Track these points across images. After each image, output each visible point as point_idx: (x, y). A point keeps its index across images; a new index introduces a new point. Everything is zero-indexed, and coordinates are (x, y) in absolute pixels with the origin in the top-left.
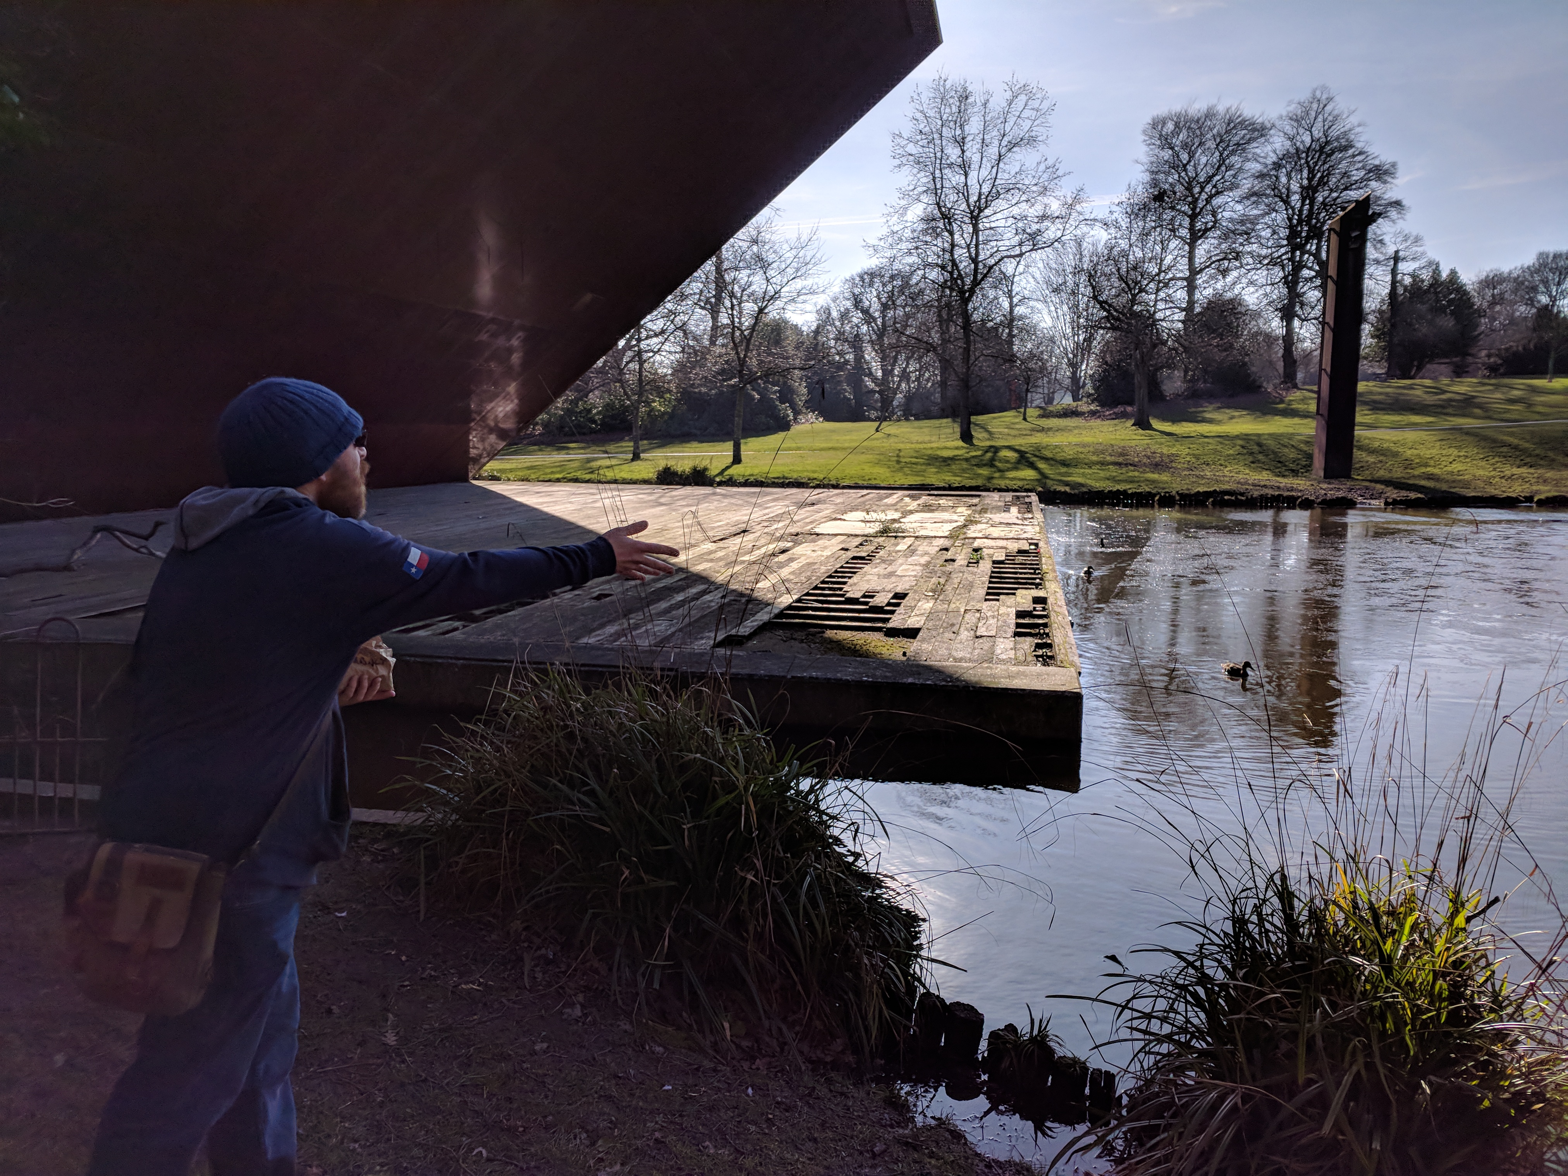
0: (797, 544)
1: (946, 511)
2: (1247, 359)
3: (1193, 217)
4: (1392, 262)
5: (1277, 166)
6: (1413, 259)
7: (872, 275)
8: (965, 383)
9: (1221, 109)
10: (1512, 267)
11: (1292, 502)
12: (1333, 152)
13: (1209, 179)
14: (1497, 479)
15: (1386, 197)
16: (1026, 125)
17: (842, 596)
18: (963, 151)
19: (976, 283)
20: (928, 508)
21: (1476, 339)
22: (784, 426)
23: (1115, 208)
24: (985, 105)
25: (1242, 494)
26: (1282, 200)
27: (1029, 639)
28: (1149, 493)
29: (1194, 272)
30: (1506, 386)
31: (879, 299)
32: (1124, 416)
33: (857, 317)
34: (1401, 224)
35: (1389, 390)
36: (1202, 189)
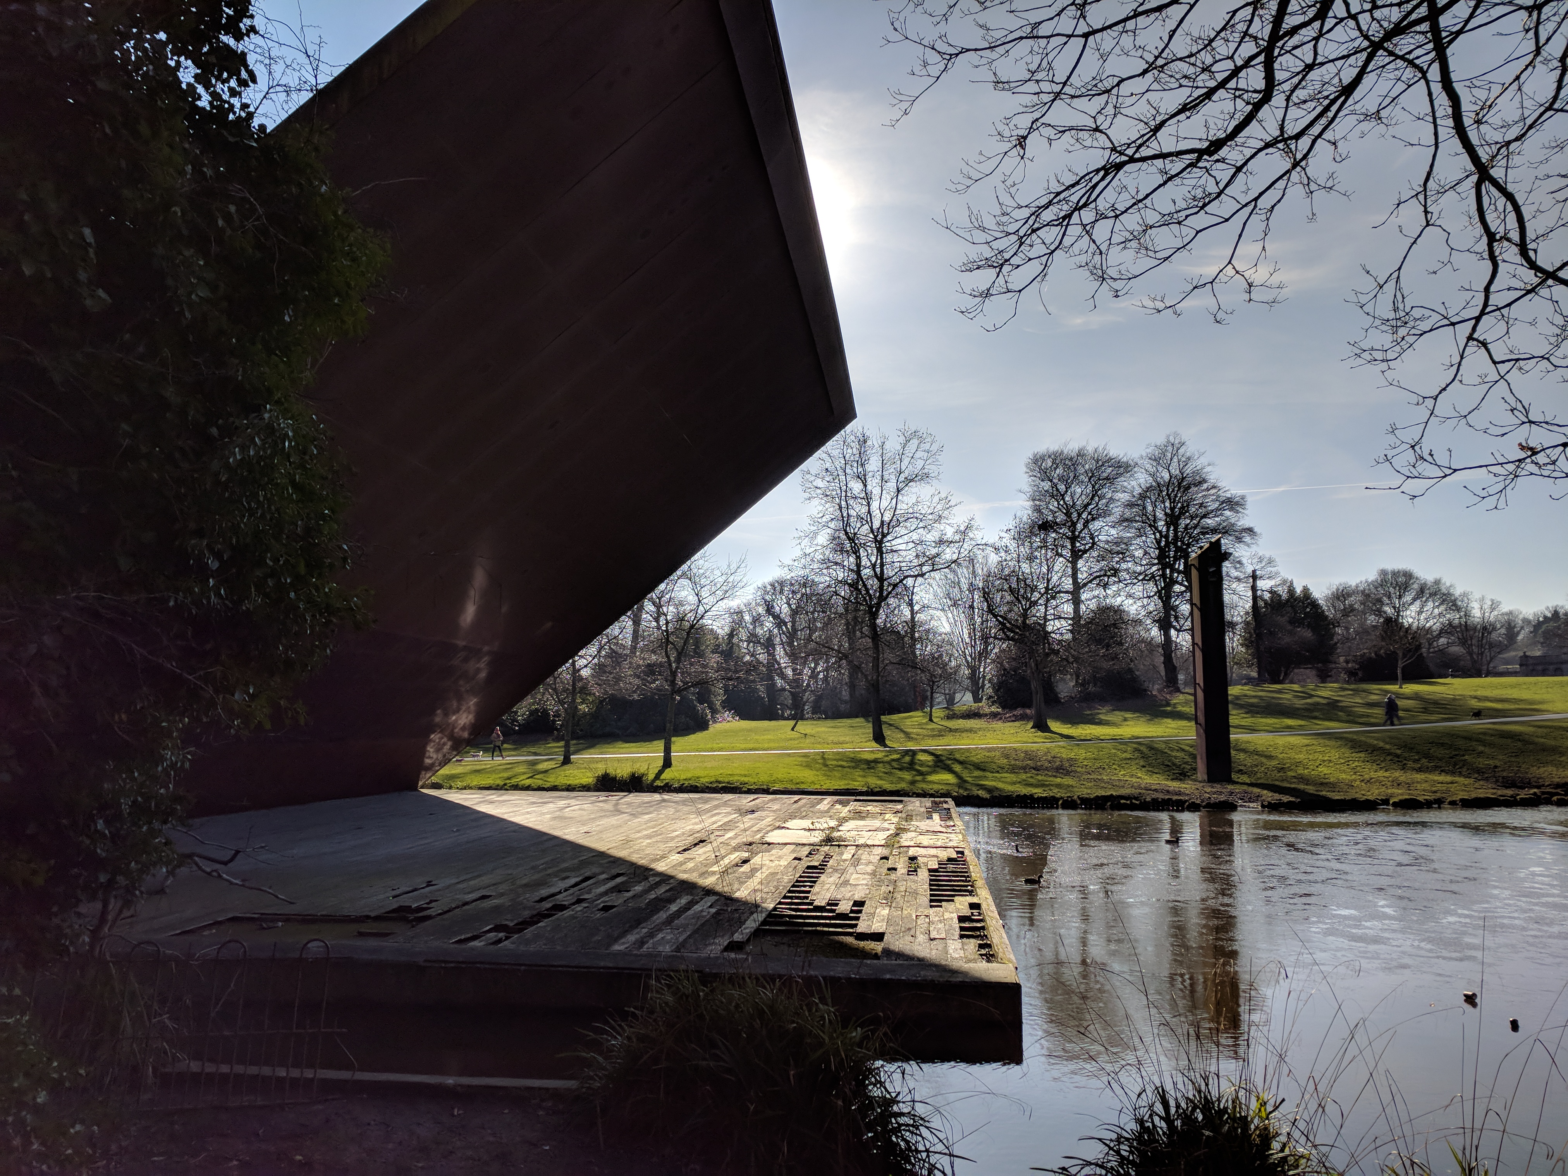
0: (754, 854)
1: (876, 818)
2: (1132, 665)
3: (1073, 539)
4: (1251, 580)
5: (1143, 497)
6: (1268, 578)
7: (782, 583)
8: (875, 687)
9: (1090, 449)
10: (1358, 581)
11: (1180, 805)
12: (1189, 488)
13: (1086, 506)
14: (1358, 783)
15: (1239, 524)
16: (920, 464)
17: (811, 904)
18: (865, 486)
19: (882, 598)
20: (859, 815)
21: (1334, 647)
22: (702, 725)
23: (1003, 534)
24: (882, 446)
25: (1136, 798)
26: (1150, 526)
27: (972, 940)
28: (1053, 797)
29: (1078, 587)
30: (1364, 691)
31: (789, 605)
32: (1023, 718)
33: (769, 623)
34: (1254, 548)
35: (1260, 694)
36: (1079, 515)
